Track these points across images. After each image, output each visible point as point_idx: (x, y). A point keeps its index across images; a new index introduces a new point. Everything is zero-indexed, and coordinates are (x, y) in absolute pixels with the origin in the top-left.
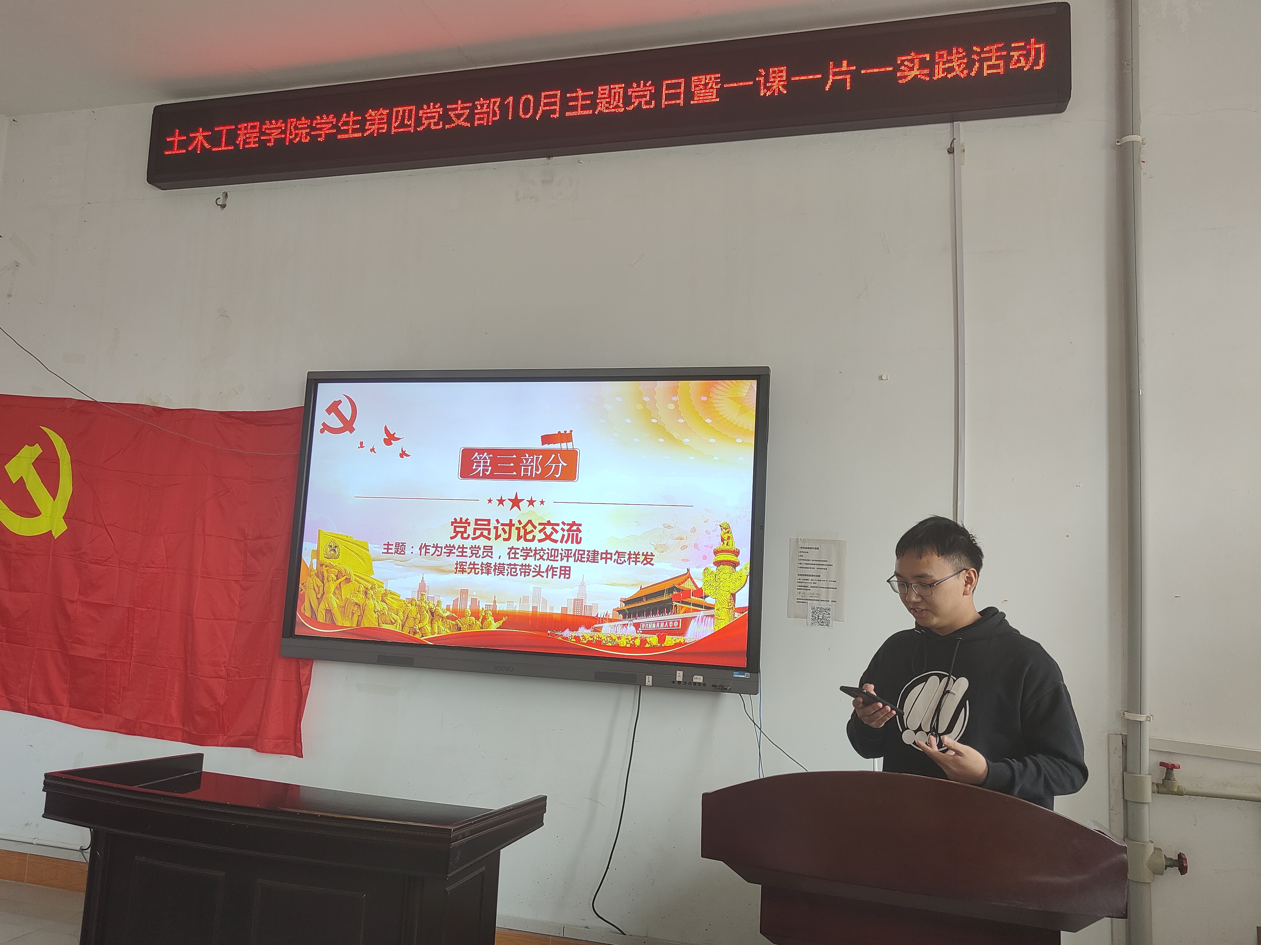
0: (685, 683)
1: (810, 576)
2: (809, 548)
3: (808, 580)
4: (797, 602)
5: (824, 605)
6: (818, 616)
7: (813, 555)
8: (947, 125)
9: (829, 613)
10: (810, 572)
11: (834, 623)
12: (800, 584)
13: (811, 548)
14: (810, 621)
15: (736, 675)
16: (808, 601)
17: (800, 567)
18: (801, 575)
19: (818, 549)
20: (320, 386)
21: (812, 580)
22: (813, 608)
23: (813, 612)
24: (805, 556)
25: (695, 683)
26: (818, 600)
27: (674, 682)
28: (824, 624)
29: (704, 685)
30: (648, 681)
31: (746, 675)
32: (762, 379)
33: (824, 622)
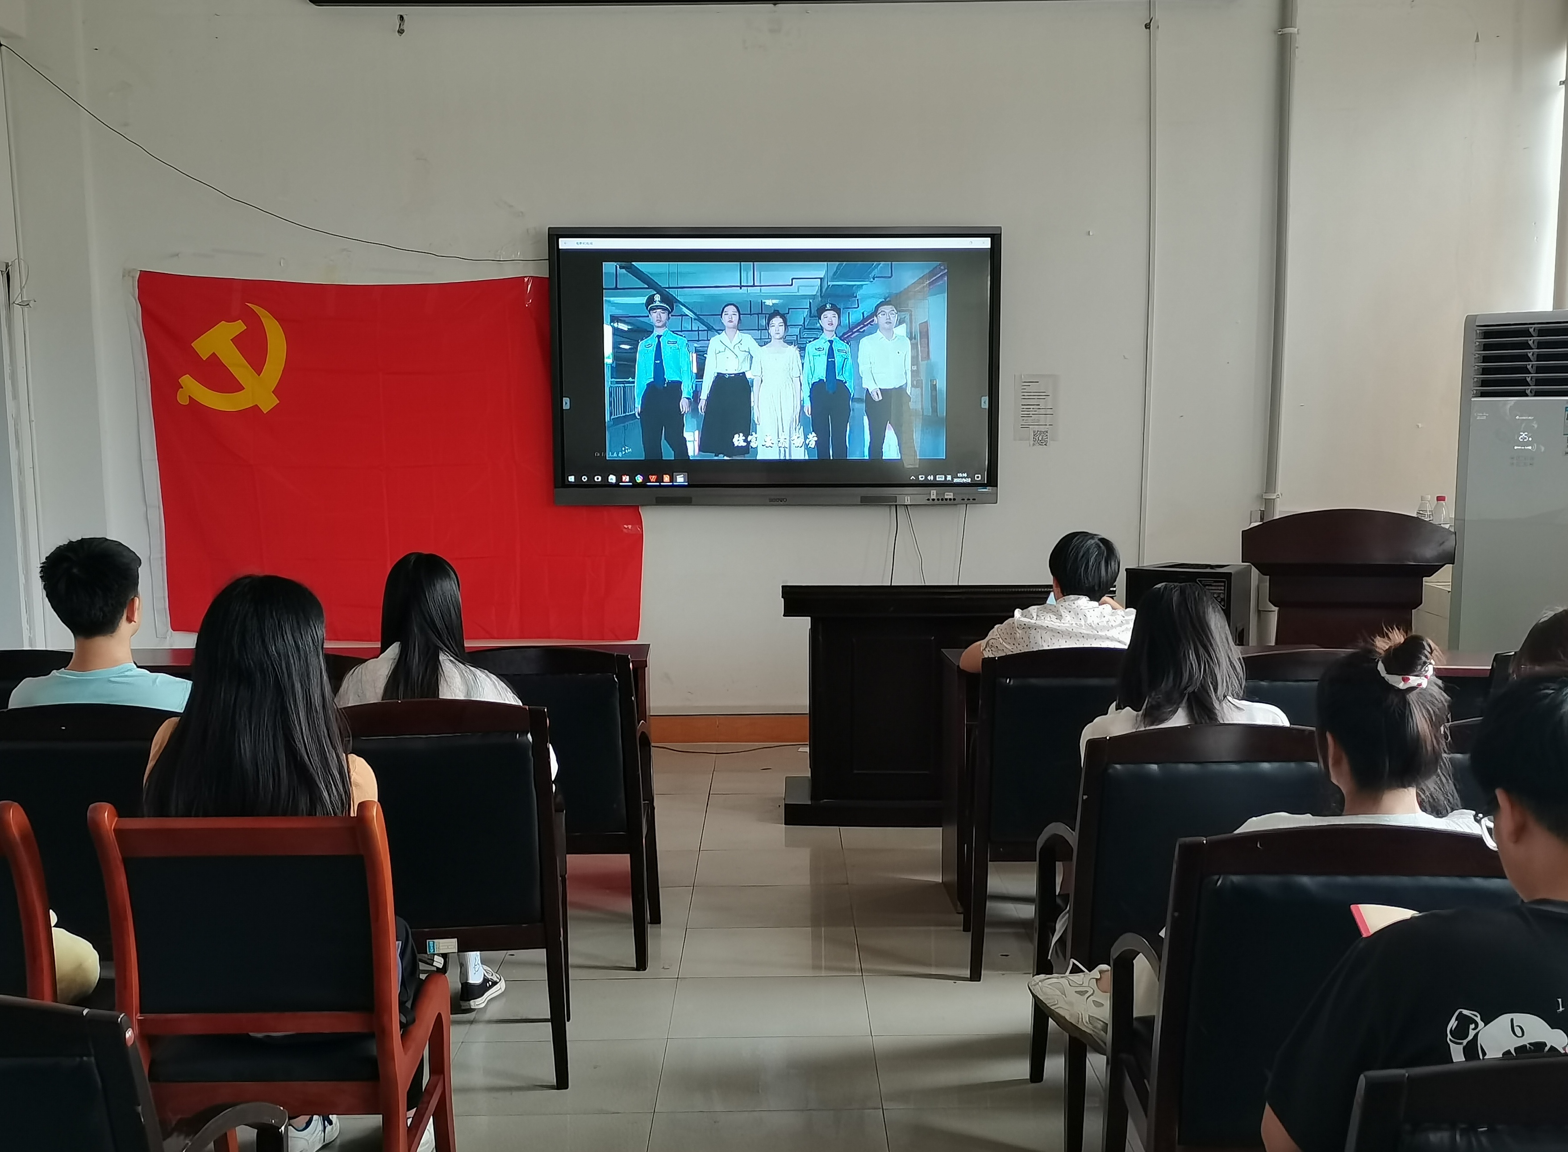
0: (938, 500)
1: (1031, 405)
2: (1030, 382)
3: (1030, 409)
4: (1022, 427)
5: (1043, 428)
6: (1038, 438)
7: (1033, 388)
9: (1047, 435)
10: (1032, 402)
11: (1050, 443)
12: (1023, 413)
13: (1032, 382)
14: (1032, 442)
15: (982, 489)
16: (1031, 426)
17: (1024, 399)
18: (1024, 405)
19: (1038, 382)
20: (560, 240)
21: (1033, 409)
22: (1034, 432)
23: (1034, 435)
24: (1028, 389)
25: (946, 499)
26: (1038, 425)
27: (928, 500)
28: (1043, 444)
29: (954, 499)
30: (908, 500)
31: (988, 490)
32: (996, 238)
33: (1043, 443)
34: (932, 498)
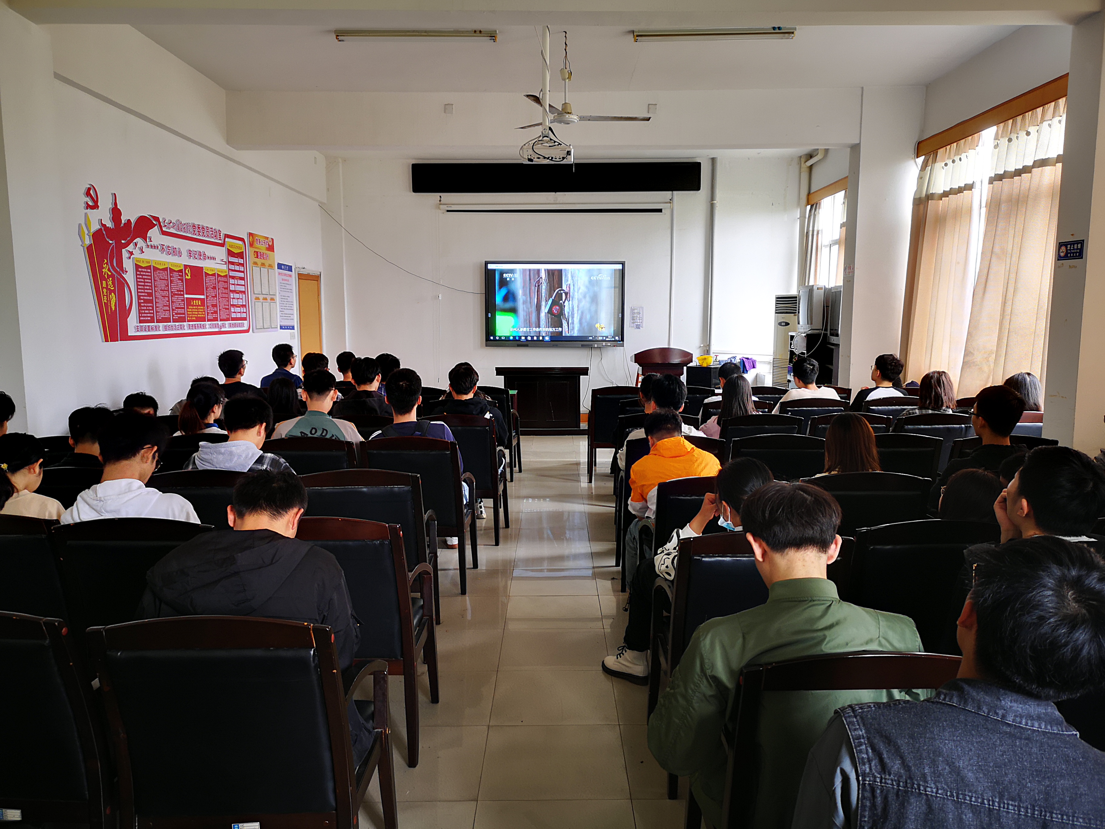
0: (607, 345)
1: (635, 316)
5: (639, 324)
7: (636, 311)
8: (670, 192)
11: (641, 328)
12: (632, 318)
13: (635, 309)
14: (636, 329)
15: (619, 342)
16: (634, 323)
17: (632, 314)
20: (489, 265)
23: (636, 326)
29: (610, 346)
30: (596, 346)
31: (621, 342)
32: (623, 264)
33: (639, 328)
34: (604, 345)
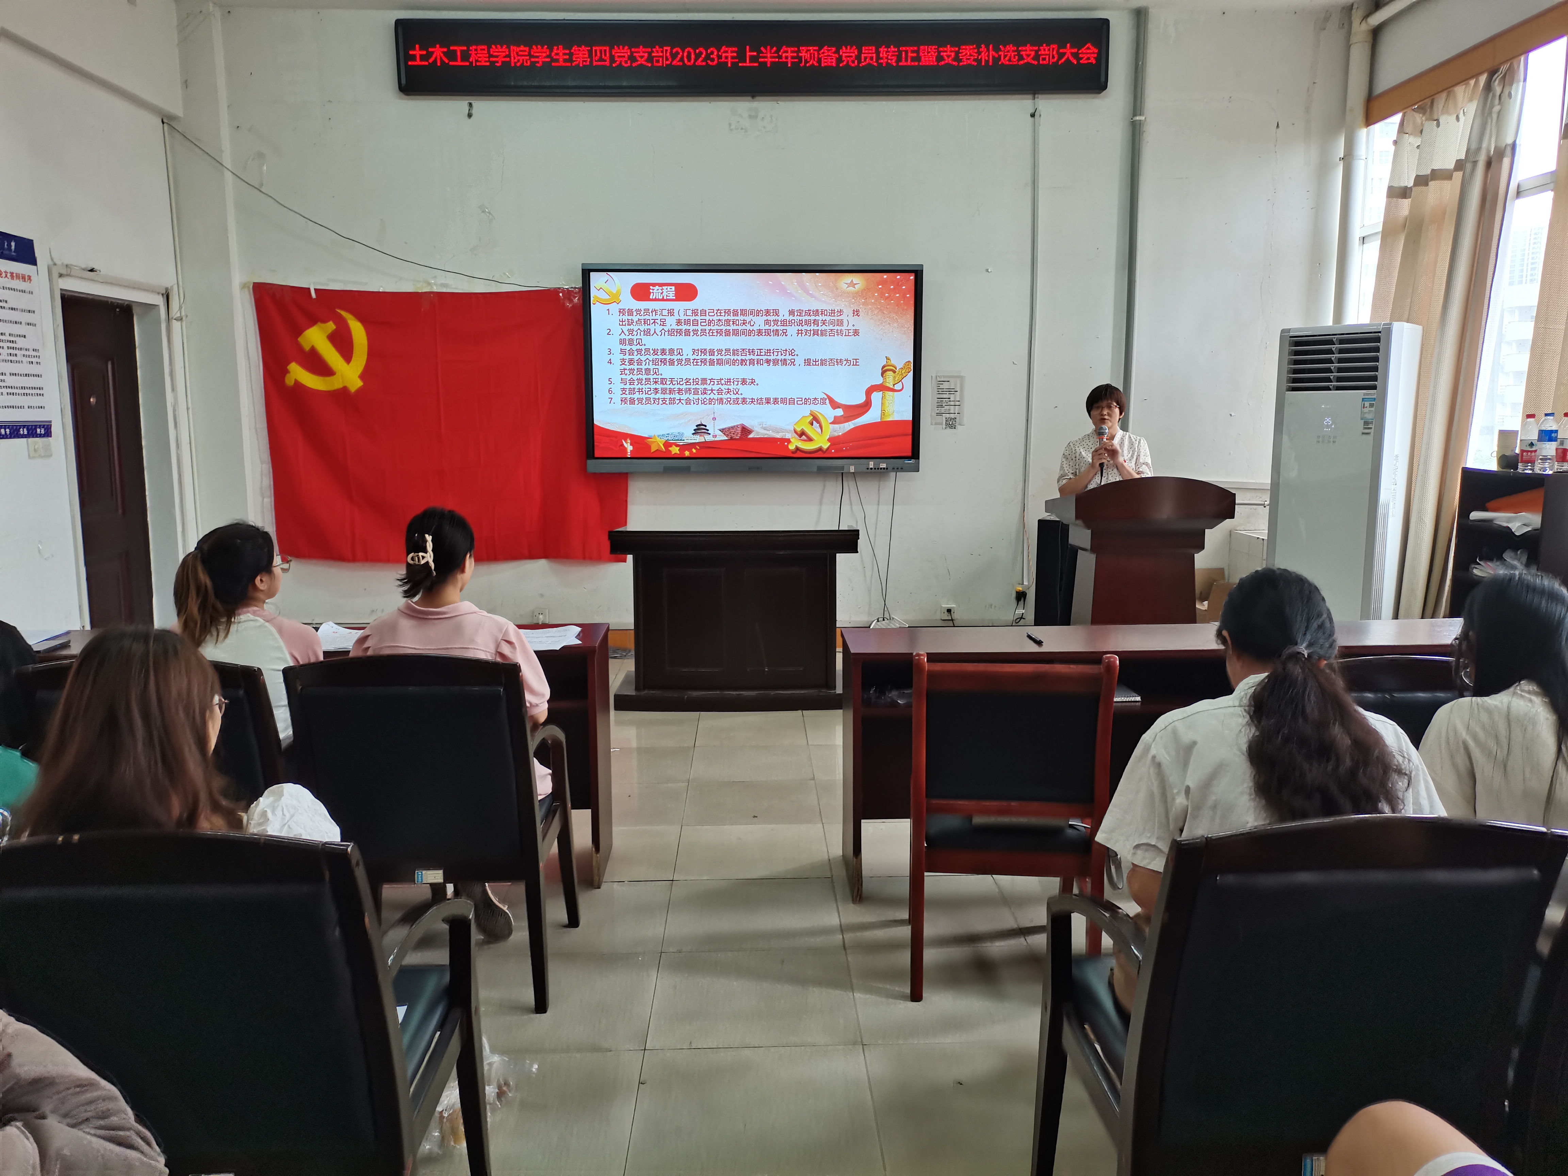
0: (875, 469)
1: (944, 398)
2: (943, 381)
3: (943, 401)
4: (937, 415)
5: (952, 416)
6: (949, 423)
7: (945, 386)
8: (1031, 97)
9: (956, 421)
10: (945, 396)
11: (958, 427)
12: (938, 404)
13: (945, 381)
14: (944, 426)
15: (907, 461)
16: (944, 415)
17: (939, 394)
18: (939, 398)
19: (949, 381)
20: (591, 273)
21: (945, 401)
22: (946, 418)
23: (946, 421)
24: (941, 387)
25: (881, 469)
26: (949, 413)
27: (868, 469)
28: (953, 428)
29: (887, 469)
30: (852, 469)
31: (913, 461)
32: (918, 273)
34: (871, 467)
